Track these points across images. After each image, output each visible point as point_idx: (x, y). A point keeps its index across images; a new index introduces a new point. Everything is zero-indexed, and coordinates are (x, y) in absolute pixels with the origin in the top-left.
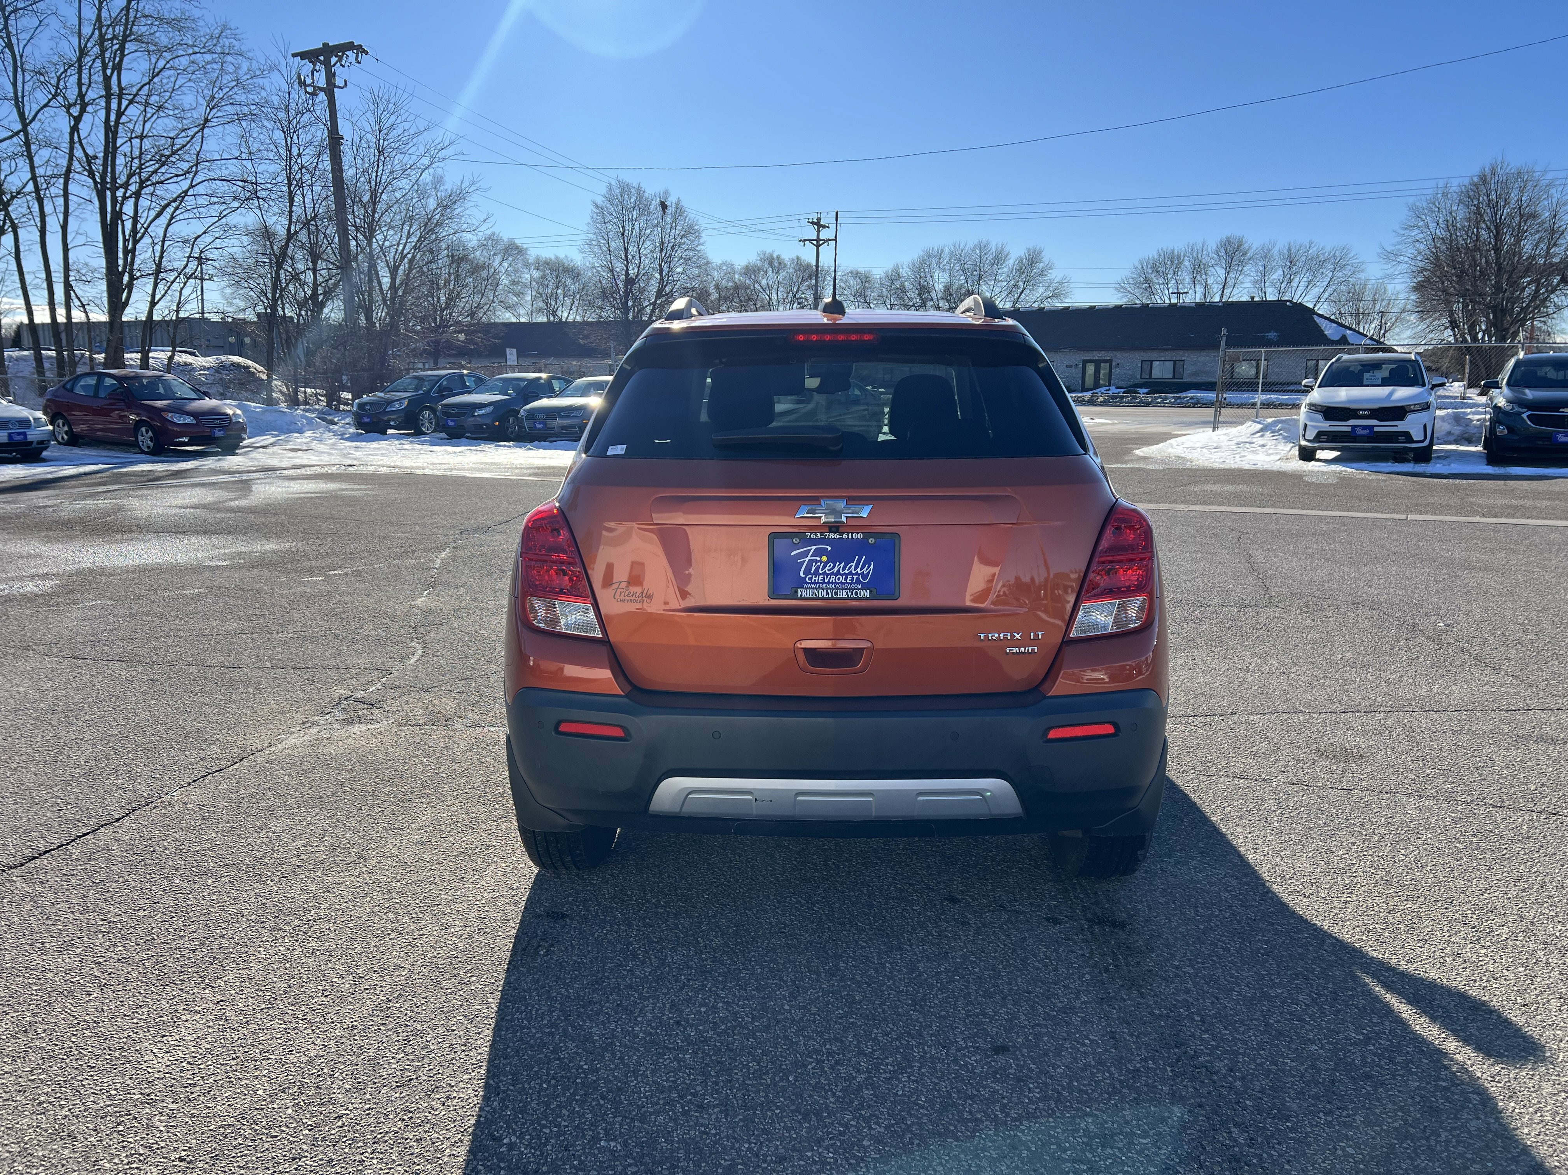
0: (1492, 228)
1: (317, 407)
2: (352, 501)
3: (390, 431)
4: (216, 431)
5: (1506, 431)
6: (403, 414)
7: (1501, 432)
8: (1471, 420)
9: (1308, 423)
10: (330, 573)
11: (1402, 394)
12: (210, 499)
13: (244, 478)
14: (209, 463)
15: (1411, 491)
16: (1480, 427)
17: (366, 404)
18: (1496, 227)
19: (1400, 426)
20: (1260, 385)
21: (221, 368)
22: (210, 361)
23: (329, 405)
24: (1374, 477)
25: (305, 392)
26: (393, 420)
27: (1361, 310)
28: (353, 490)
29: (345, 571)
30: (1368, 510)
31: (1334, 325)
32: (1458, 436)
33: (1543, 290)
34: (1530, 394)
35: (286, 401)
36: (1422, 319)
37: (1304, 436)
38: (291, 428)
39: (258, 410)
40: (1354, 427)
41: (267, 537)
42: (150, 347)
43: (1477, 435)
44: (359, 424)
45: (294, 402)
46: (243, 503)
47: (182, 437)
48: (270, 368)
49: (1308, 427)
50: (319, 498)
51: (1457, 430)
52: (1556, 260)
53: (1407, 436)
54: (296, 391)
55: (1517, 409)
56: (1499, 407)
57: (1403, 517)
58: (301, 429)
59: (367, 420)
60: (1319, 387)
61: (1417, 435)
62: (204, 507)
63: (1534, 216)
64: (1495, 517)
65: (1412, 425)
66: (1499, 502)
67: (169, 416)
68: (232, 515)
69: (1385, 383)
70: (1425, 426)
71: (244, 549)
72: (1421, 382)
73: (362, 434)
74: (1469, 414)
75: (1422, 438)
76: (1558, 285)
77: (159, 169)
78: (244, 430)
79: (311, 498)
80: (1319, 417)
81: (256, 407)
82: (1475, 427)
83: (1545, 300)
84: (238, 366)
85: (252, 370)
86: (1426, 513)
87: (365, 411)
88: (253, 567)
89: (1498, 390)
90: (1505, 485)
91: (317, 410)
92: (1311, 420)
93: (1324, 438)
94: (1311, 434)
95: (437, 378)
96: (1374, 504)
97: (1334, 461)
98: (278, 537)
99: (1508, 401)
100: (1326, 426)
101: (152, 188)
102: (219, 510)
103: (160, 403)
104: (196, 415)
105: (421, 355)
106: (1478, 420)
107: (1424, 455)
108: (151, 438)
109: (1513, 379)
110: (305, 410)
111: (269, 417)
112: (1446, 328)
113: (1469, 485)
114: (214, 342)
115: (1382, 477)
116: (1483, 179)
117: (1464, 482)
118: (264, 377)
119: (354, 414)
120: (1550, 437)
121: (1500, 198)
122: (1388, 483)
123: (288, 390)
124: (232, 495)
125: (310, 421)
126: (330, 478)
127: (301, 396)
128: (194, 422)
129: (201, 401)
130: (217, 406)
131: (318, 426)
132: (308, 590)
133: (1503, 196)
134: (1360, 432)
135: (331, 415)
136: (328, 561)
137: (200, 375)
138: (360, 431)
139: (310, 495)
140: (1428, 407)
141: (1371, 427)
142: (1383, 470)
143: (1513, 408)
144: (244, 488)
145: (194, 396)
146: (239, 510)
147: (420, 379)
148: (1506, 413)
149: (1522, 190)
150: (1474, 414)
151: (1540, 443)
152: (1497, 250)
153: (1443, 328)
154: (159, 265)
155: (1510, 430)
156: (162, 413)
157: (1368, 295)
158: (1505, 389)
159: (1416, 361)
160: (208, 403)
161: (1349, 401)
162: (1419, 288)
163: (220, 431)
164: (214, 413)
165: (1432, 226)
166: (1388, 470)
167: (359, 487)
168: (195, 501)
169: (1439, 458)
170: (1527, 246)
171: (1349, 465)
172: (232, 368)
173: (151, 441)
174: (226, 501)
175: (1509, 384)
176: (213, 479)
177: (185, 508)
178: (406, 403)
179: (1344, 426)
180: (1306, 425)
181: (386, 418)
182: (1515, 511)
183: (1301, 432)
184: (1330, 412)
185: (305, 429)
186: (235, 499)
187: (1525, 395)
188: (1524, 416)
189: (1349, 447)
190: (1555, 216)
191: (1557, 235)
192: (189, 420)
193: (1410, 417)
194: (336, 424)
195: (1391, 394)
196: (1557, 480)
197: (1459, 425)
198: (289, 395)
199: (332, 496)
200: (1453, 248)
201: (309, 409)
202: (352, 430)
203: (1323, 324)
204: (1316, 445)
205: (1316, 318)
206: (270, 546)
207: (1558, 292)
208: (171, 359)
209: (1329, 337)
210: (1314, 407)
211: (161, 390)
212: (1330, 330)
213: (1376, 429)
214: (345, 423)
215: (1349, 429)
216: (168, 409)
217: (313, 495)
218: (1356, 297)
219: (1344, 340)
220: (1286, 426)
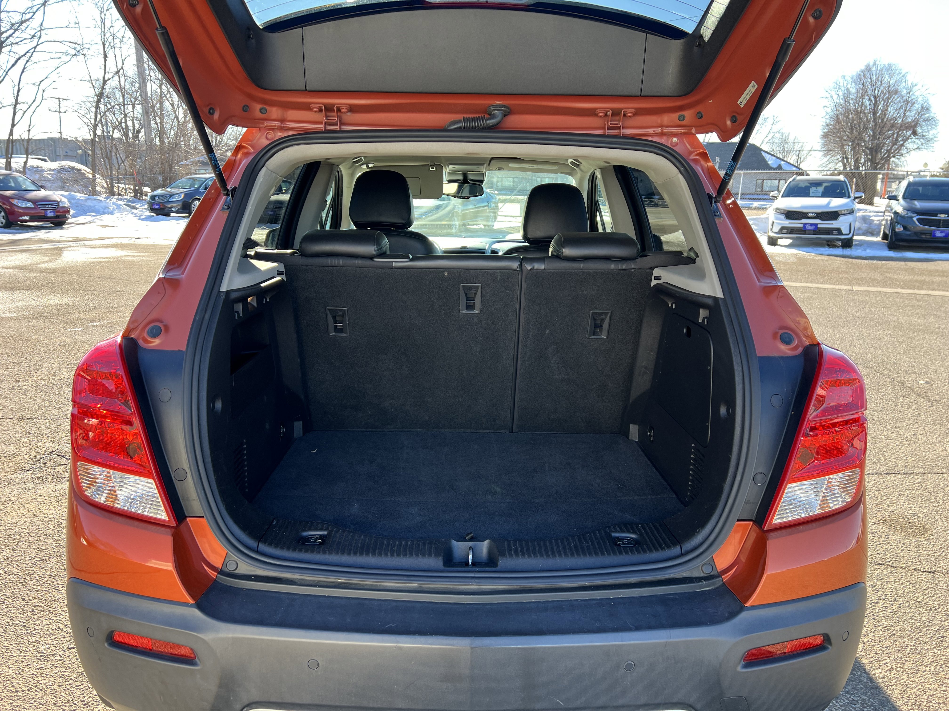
0: (873, 99)
1: (126, 197)
2: (131, 264)
3: (172, 215)
4: (48, 212)
5: (902, 229)
6: (180, 203)
7: (898, 229)
8: (873, 221)
9: (775, 221)
10: (90, 324)
11: (836, 203)
12: (29, 261)
13: (60, 246)
14: (42, 234)
15: (846, 268)
16: (880, 225)
17: (155, 196)
18: (875, 98)
19: (834, 224)
20: (740, 195)
21: (62, 170)
22: (55, 165)
23: (135, 196)
24: (819, 258)
25: (118, 187)
26: (174, 207)
27: (786, 150)
28: (134, 256)
29: (102, 322)
30: (825, 283)
31: (774, 158)
32: (865, 231)
33: (901, 139)
34: (918, 204)
35: (106, 192)
36: (825, 155)
37: (772, 229)
38: (105, 211)
39: (82, 198)
40: (805, 224)
41: (55, 293)
42: (12, 154)
43: (877, 230)
44: (152, 210)
45: (112, 193)
46: (51, 265)
47: (24, 216)
48: (94, 170)
49: (775, 224)
50: (107, 262)
51: (864, 226)
52: (909, 120)
53: (839, 231)
54: (112, 186)
55: (910, 214)
56: (898, 213)
57: (849, 288)
58: (112, 212)
59: (157, 207)
60: (782, 197)
61: (845, 230)
62: (21, 268)
63: (896, 92)
64: (910, 289)
65: (842, 223)
66: (907, 277)
67: (15, 202)
68: (38, 275)
69: (824, 195)
70: (850, 224)
71: (33, 303)
72: (847, 195)
73: (153, 216)
74: (872, 216)
75: (848, 232)
76: (911, 135)
77: (13, 33)
78: (68, 212)
79: (102, 262)
80: (783, 217)
81: (81, 197)
82: (876, 225)
83: (902, 145)
84: (73, 168)
85: (83, 171)
86: (864, 285)
87: (155, 200)
88: (33, 318)
89: (896, 202)
90: (906, 265)
91: (126, 199)
92: (777, 219)
93: (785, 231)
94: (776, 229)
95: (204, 180)
96: (826, 277)
97: (790, 246)
98: (64, 293)
99: (905, 209)
100: (788, 223)
101: (9, 47)
102: (31, 270)
103: (8, 193)
104: (34, 201)
105: (196, 164)
106: (878, 221)
107: (848, 244)
108: (3, 217)
109: (906, 194)
110: (118, 199)
111: (89, 203)
112: (839, 161)
113: (883, 265)
114: (70, 153)
115: (825, 258)
116: (868, 68)
117: (879, 262)
118: (90, 176)
119: (148, 203)
120: (932, 233)
121: (878, 80)
122: (829, 262)
123: (107, 185)
124: (46, 259)
125: (118, 207)
126: (122, 247)
127: (116, 190)
128: (33, 206)
129: (38, 192)
130: (48, 195)
131: (125, 210)
132: (67, 340)
133: (880, 79)
134: (809, 227)
135: (135, 202)
136: (92, 315)
137: (48, 174)
138: (152, 214)
139: (100, 260)
140: (853, 212)
141: (816, 225)
142: (824, 253)
143: (907, 214)
144: (57, 253)
145: (34, 188)
146: (46, 271)
147: (194, 179)
148: (902, 217)
149: (891, 76)
150: (875, 216)
151: (924, 237)
152: (875, 113)
153: (837, 161)
154: (17, 100)
155: (905, 228)
156: (11, 200)
157: (791, 140)
158: (901, 201)
159: (844, 182)
160: (42, 193)
161: (803, 207)
162: (825, 136)
163: (51, 212)
164: (45, 200)
165: (835, 97)
166: (827, 253)
167: (139, 254)
168: (18, 263)
169: (856, 245)
170: (891, 111)
171: (801, 249)
172: (69, 170)
173: (4, 219)
174: (39, 264)
175: (904, 197)
176: (38, 246)
177: (7, 268)
178: (182, 196)
179: (798, 224)
180: (773, 222)
181: (169, 206)
182: (921, 285)
183: (770, 227)
184: (790, 215)
185: (115, 212)
186: (47, 262)
187: (915, 205)
188: (915, 219)
189: (800, 238)
190: (909, 93)
191: (910, 104)
192: (29, 205)
193: (841, 218)
194: (136, 209)
195: (829, 203)
196: (938, 262)
197: (865, 223)
198: (108, 189)
199: (118, 261)
200: (847, 112)
201: (121, 198)
202: (148, 213)
203: (767, 157)
204: (780, 235)
205: (763, 153)
206: (55, 300)
207: (909, 141)
208: (25, 163)
209: (771, 165)
210: (779, 211)
211: (13, 184)
212: (771, 161)
213: (819, 226)
214: (143, 209)
215: (801, 226)
216: (13, 197)
217: (104, 260)
218: (784, 141)
219: (779, 167)
220: (757, 222)
